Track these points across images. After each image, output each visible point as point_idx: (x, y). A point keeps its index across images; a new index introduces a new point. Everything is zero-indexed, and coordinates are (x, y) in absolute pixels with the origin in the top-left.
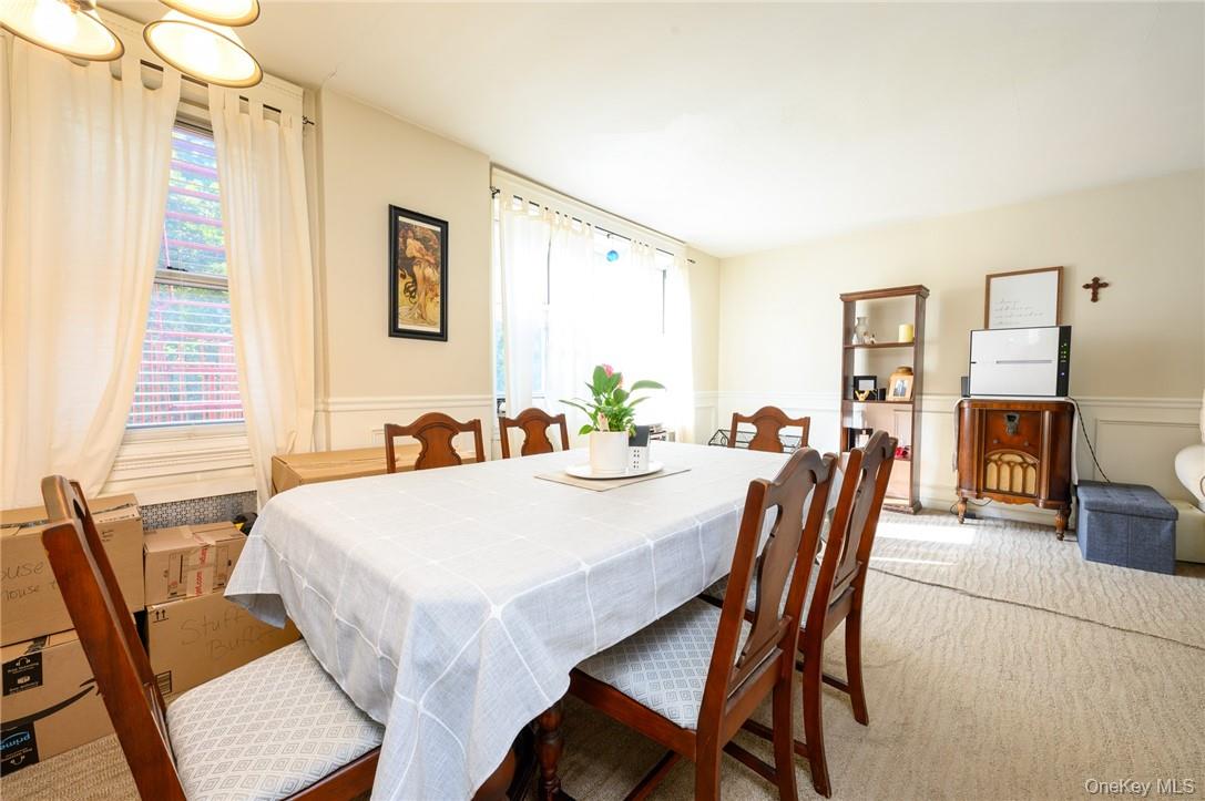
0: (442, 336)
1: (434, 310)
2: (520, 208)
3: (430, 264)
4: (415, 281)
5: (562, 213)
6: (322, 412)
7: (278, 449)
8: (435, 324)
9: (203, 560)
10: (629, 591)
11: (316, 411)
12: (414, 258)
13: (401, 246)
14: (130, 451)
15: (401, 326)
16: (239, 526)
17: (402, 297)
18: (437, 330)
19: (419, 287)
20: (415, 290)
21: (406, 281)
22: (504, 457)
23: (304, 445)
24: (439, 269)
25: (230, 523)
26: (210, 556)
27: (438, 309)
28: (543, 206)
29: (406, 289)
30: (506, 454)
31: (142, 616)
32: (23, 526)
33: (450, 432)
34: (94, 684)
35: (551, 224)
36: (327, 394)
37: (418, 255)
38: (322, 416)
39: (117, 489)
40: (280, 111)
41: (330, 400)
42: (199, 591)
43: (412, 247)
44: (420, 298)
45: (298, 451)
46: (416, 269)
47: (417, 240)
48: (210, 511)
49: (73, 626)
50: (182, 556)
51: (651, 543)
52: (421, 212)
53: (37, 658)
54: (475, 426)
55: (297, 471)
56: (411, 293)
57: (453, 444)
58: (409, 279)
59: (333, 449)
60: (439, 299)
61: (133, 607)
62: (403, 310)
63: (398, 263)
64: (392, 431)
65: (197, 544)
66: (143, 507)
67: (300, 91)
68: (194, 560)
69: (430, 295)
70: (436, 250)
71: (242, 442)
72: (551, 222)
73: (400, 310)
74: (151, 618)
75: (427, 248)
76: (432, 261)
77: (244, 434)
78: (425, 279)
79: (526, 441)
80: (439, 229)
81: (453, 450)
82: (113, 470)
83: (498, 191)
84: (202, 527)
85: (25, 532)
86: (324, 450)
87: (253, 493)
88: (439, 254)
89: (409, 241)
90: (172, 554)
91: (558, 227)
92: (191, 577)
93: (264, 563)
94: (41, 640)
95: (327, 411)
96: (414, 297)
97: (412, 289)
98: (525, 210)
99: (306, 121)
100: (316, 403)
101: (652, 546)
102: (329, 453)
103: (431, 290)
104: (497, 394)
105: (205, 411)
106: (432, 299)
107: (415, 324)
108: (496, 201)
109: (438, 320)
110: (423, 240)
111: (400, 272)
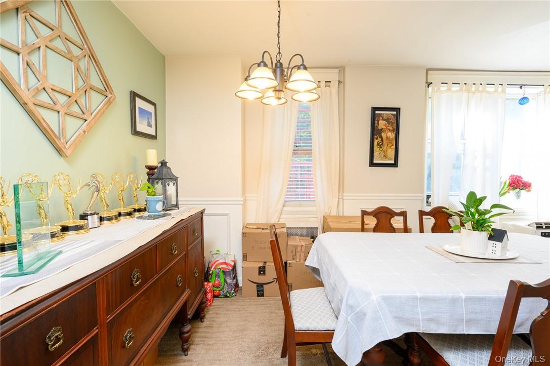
0: (395, 165)
1: (391, 153)
2: (446, 88)
3: (390, 130)
4: (382, 140)
5: (478, 83)
6: (340, 199)
7: (325, 213)
8: (391, 159)
9: (301, 250)
10: (444, 313)
11: (339, 199)
12: (382, 129)
13: (376, 125)
14: (285, 209)
15: (375, 162)
16: (312, 240)
17: (376, 148)
18: (393, 162)
19: (384, 143)
20: (382, 144)
21: (378, 140)
22: (420, 232)
23: (334, 213)
24: (395, 132)
25: (309, 238)
26: (303, 248)
27: (394, 152)
28: (462, 83)
29: (378, 144)
30: (422, 231)
31: (286, 263)
32: (263, 229)
33: (390, 216)
34: (276, 280)
35: (468, 92)
36: (343, 192)
37: (384, 127)
38: (341, 200)
39: (282, 221)
40: (330, 82)
41: (344, 195)
42: (300, 260)
43: (382, 124)
44: (385, 148)
45: (331, 214)
46: (383, 134)
47: (384, 120)
48: (305, 233)
49: (273, 261)
50: (296, 247)
51: (463, 296)
52: (386, 107)
53: (265, 267)
54: (404, 214)
55: (330, 224)
56: (380, 146)
57: (392, 222)
58: (380, 139)
59: (345, 215)
60: (394, 147)
61: (284, 260)
62: (376, 154)
63: (375, 132)
64: (364, 213)
65: (300, 244)
66: (287, 228)
67: (337, 70)
68: (299, 249)
69: (390, 145)
70: (393, 123)
71: (313, 209)
72: (468, 91)
73: (375, 154)
74: (288, 265)
75: (389, 123)
76: (391, 129)
77: (315, 206)
78: (387, 138)
79: (435, 224)
80: (395, 113)
81: (391, 225)
82: (281, 215)
83: (431, 83)
84: (302, 238)
85: (264, 231)
86: (341, 215)
87: (317, 228)
88: (395, 125)
89: (380, 121)
90: (294, 246)
91: (474, 93)
92: (298, 254)
93: (316, 257)
94: (265, 263)
95: (343, 199)
96: (381, 147)
97: (380, 144)
98: (449, 89)
99: (340, 82)
100: (339, 196)
101: (464, 297)
102: (343, 217)
103: (390, 143)
104: (426, 193)
105: (305, 193)
106: (390, 147)
107: (381, 160)
108: (430, 88)
109: (393, 157)
110: (387, 120)
111: (375, 137)
